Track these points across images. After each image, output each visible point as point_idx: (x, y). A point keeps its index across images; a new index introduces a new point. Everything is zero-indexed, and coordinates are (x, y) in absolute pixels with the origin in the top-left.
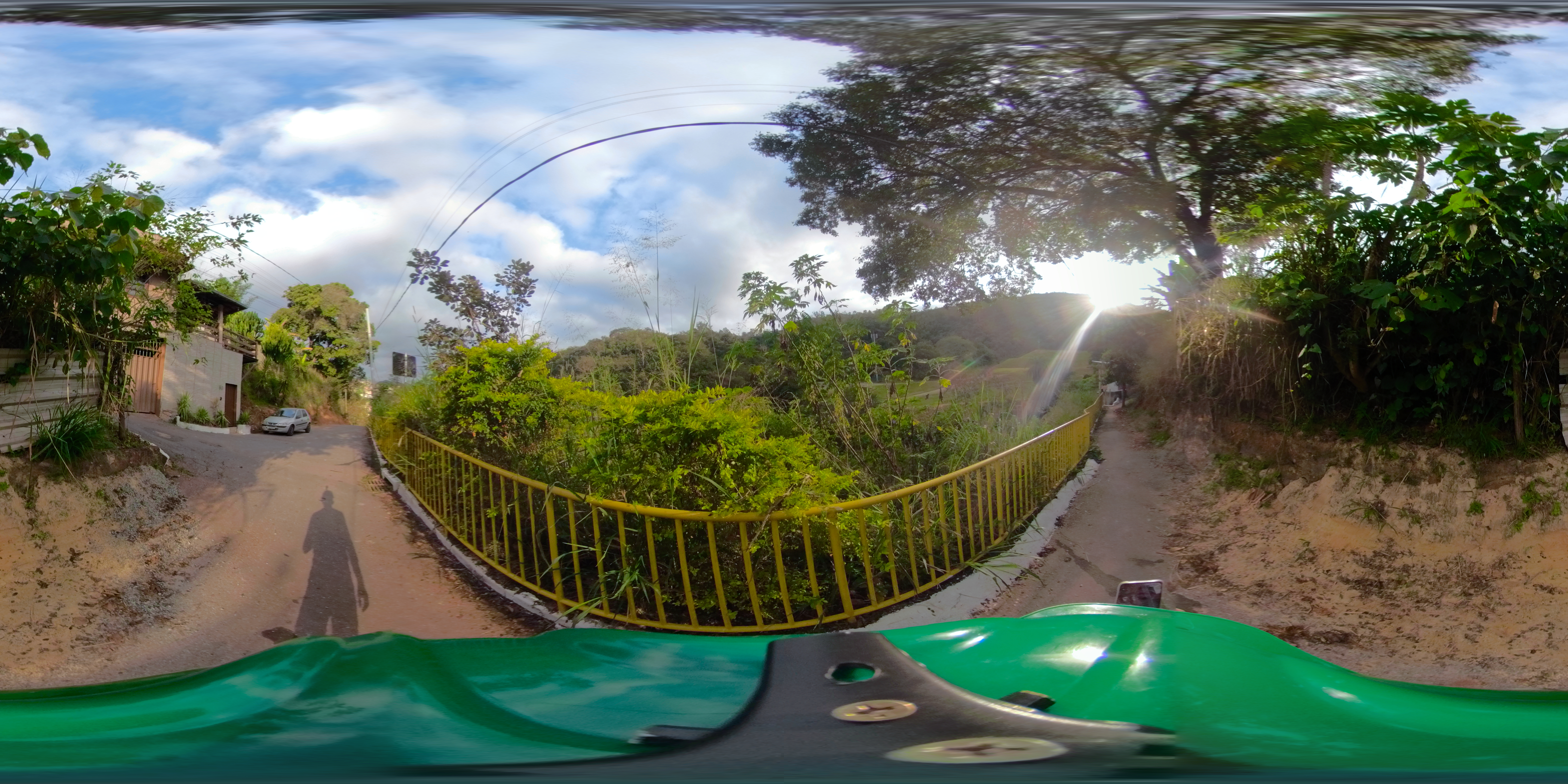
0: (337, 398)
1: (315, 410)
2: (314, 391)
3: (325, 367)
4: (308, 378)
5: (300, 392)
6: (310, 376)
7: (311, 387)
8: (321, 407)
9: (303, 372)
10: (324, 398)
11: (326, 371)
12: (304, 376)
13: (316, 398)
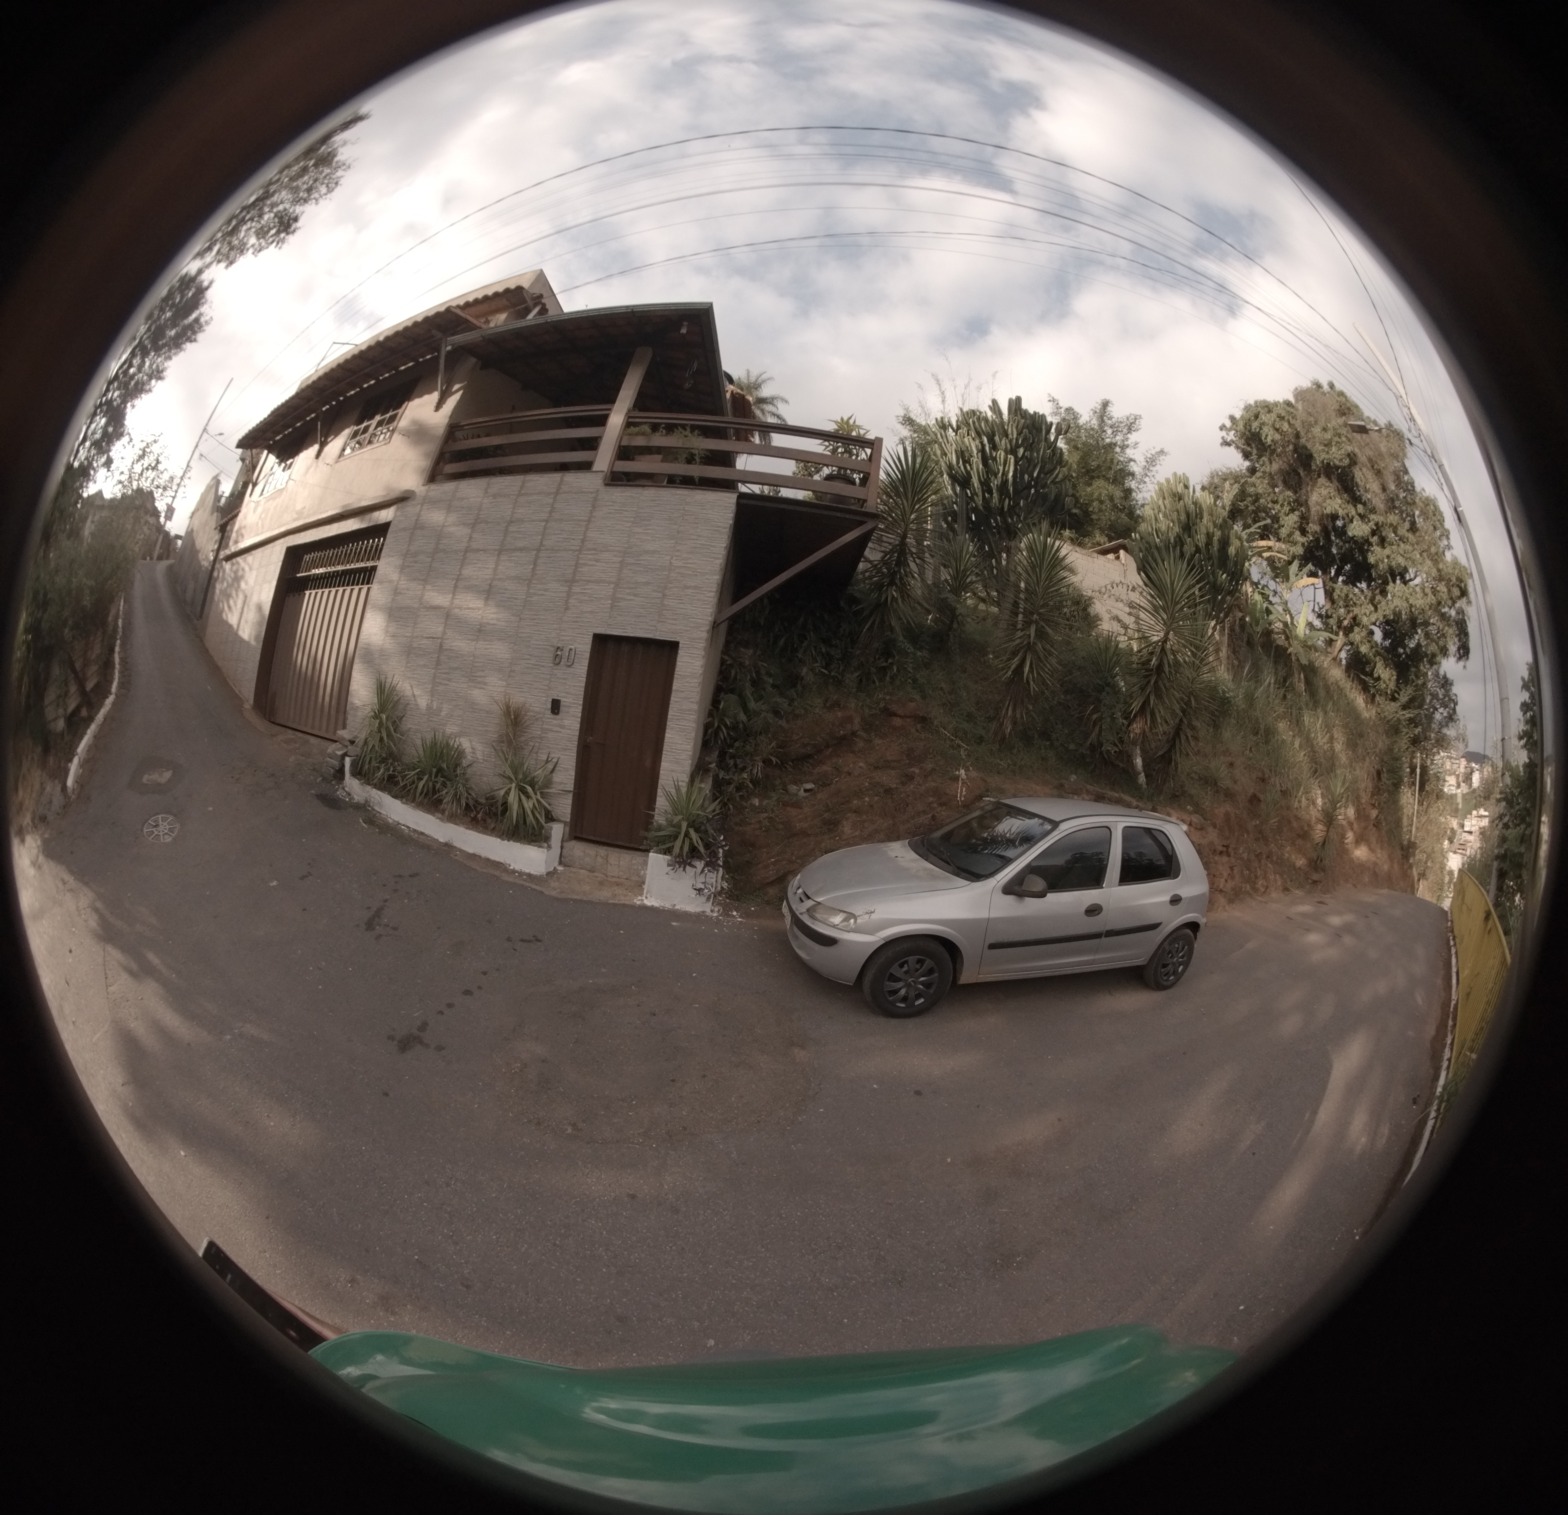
1: (1329, 819)
2: (1335, 744)
3: (1368, 662)
4: (1322, 693)
5: (1283, 741)
6: (1327, 688)
7: (1328, 728)
8: (1351, 812)
9: (1303, 668)
10: (1363, 775)
11: (1371, 675)
12: (1308, 682)
13: (1338, 772)
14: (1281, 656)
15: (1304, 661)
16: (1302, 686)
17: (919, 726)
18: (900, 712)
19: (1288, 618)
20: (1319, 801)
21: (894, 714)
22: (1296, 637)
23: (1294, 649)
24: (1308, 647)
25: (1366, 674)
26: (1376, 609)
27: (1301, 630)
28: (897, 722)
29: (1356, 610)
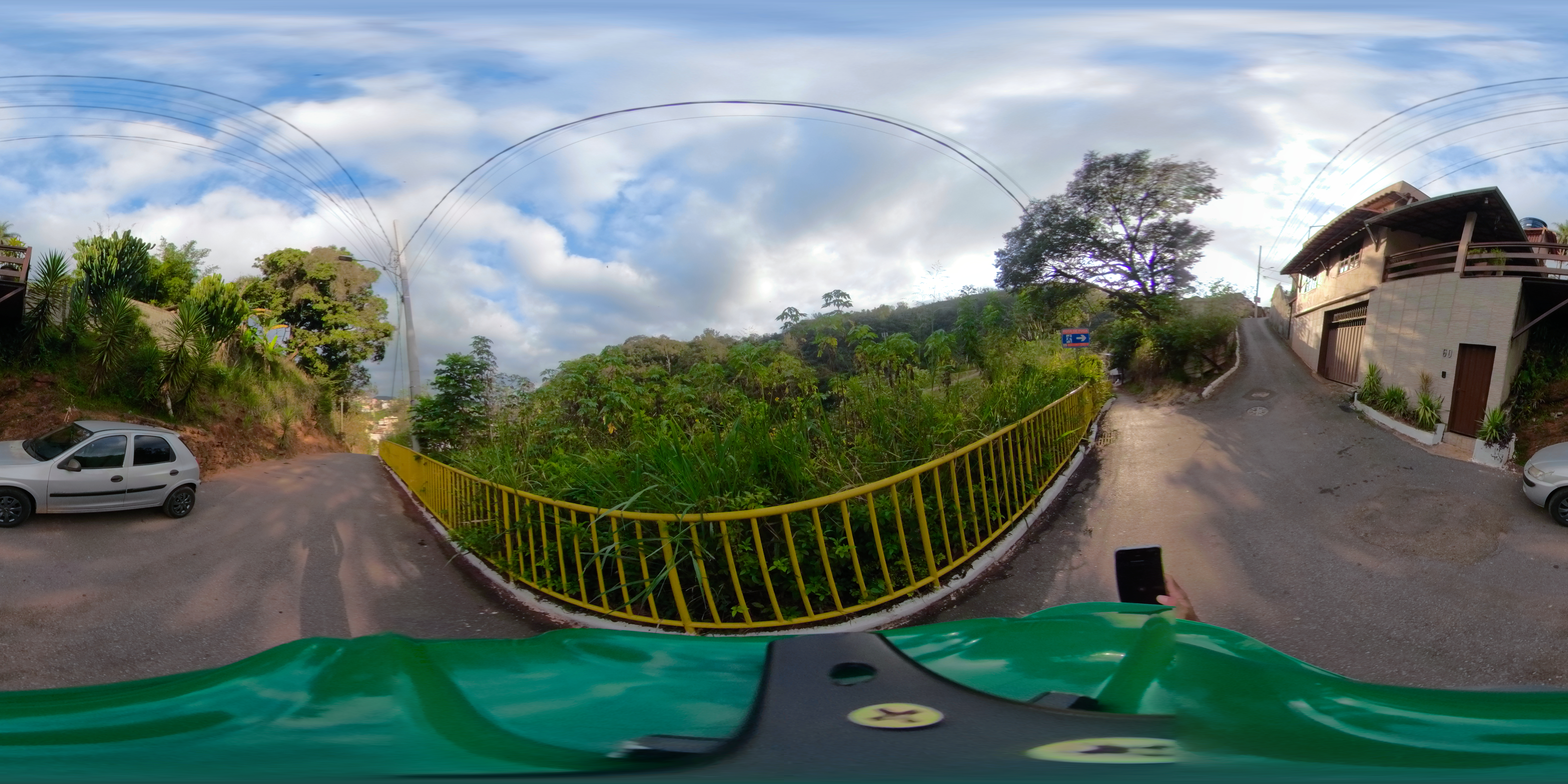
0: (328, 410)
1: (285, 427)
2: (287, 395)
3: (311, 362)
4: (281, 374)
5: (255, 395)
6: (284, 372)
7: (283, 388)
8: (299, 423)
9: (270, 363)
10: (306, 408)
11: (312, 367)
12: (272, 369)
13: (288, 407)
14: (258, 358)
15: (271, 359)
16: (269, 371)
17: (50, 387)
18: (39, 380)
19: (265, 342)
20: (279, 420)
21: (37, 381)
22: (268, 350)
23: (267, 356)
24: (273, 353)
25: (309, 366)
26: (320, 339)
27: (271, 346)
28: (38, 384)
29: (307, 340)
